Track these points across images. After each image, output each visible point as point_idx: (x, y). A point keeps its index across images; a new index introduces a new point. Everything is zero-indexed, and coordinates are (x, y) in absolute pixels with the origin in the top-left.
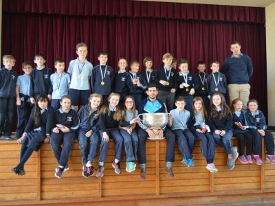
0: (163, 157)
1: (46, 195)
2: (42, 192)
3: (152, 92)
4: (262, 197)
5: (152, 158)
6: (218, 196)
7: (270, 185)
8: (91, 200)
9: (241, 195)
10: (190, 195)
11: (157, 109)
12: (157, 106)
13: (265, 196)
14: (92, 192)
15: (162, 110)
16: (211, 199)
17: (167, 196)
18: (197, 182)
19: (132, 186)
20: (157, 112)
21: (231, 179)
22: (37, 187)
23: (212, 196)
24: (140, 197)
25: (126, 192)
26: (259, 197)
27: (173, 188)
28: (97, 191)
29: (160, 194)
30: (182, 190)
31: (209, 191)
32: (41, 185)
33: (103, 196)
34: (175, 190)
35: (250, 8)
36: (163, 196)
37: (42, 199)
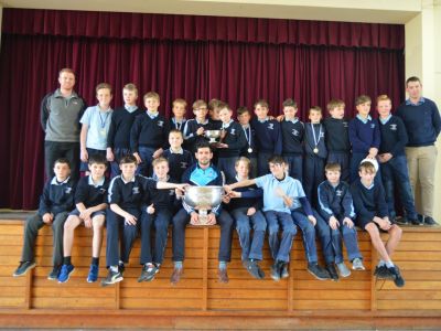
0: (216, 254)
1: (39, 302)
2: (32, 296)
3: (204, 155)
4: (372, 323)
5: (198, 253)
6: (301, 318)
7: (386, 305)
8: (103, 312)
9: (338, 318)
10: (256, 313)
11: (209, 180)
12: (211, 174)
13: (377, 322)
14: (106, 300)
15: (216, 182)
16: (290, 321)
17: (219, 313)
18: (267, 294)
19: (166, 294)
20: (209, 184)
21: (322, 292)
22: (25, 289)
23: (291, 317)
24: (176, 313)
25: (157, 303)
26: (366, 322)
27: (229, 302)
28: (113, 300)
29: (209, 309)
30: (243, 305)
31: (286, 310)
32: (33, 286)
33: (121, 308)
34: (232, 305)
35: (379, 25)
36: (212, 313)
37: (32, 307)
